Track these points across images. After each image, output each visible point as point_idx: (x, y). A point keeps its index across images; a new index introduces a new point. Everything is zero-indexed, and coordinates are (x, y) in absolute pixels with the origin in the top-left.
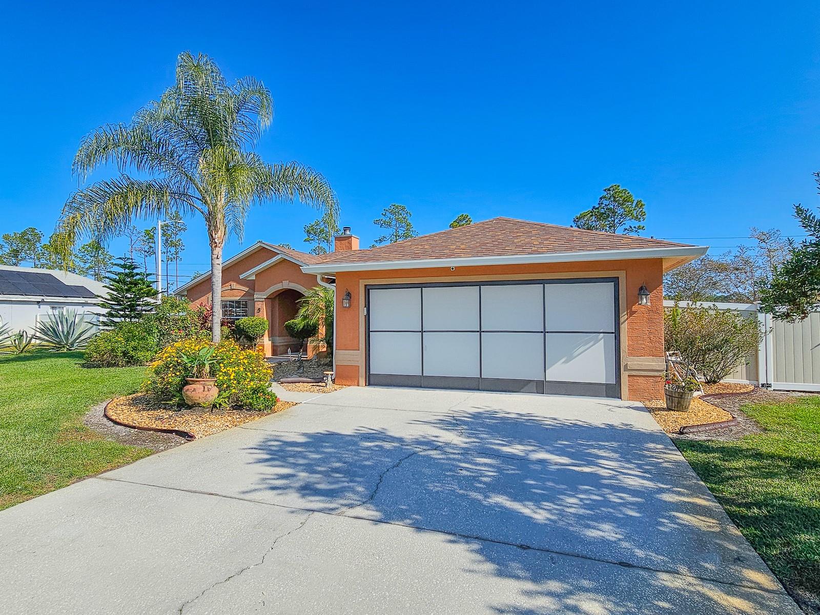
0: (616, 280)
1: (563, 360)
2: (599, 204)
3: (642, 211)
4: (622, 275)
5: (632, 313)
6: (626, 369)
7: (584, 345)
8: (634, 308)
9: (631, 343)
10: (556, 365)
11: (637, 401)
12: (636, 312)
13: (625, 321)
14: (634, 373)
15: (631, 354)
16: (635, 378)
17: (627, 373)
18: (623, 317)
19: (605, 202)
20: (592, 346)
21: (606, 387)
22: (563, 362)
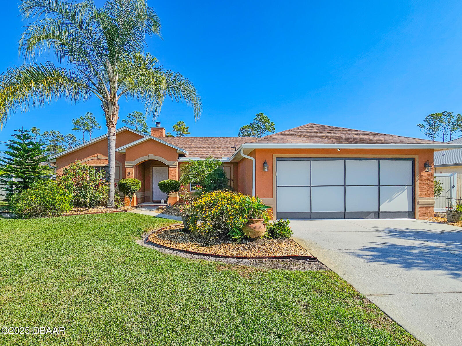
0: (413, 160)
1: (388, 201)
2: (254, 122)
3: (273, 127)
4: (416, 157)
5: (421, 176)
6: (418, 204)
7: (398, 193)
8: (421, 174)
9: (420, 191)
10: (385, 203)
11: (422, 219)
12: (422, 175)
13: (418, 180)
14: (422, 206)
15: (420, 197)
16: (422, 208)
17: (419, 206)
18: (417, 178)
19: (257, 122)
20: (402, 193)
21: (408, 214)
22: (388, 202)
